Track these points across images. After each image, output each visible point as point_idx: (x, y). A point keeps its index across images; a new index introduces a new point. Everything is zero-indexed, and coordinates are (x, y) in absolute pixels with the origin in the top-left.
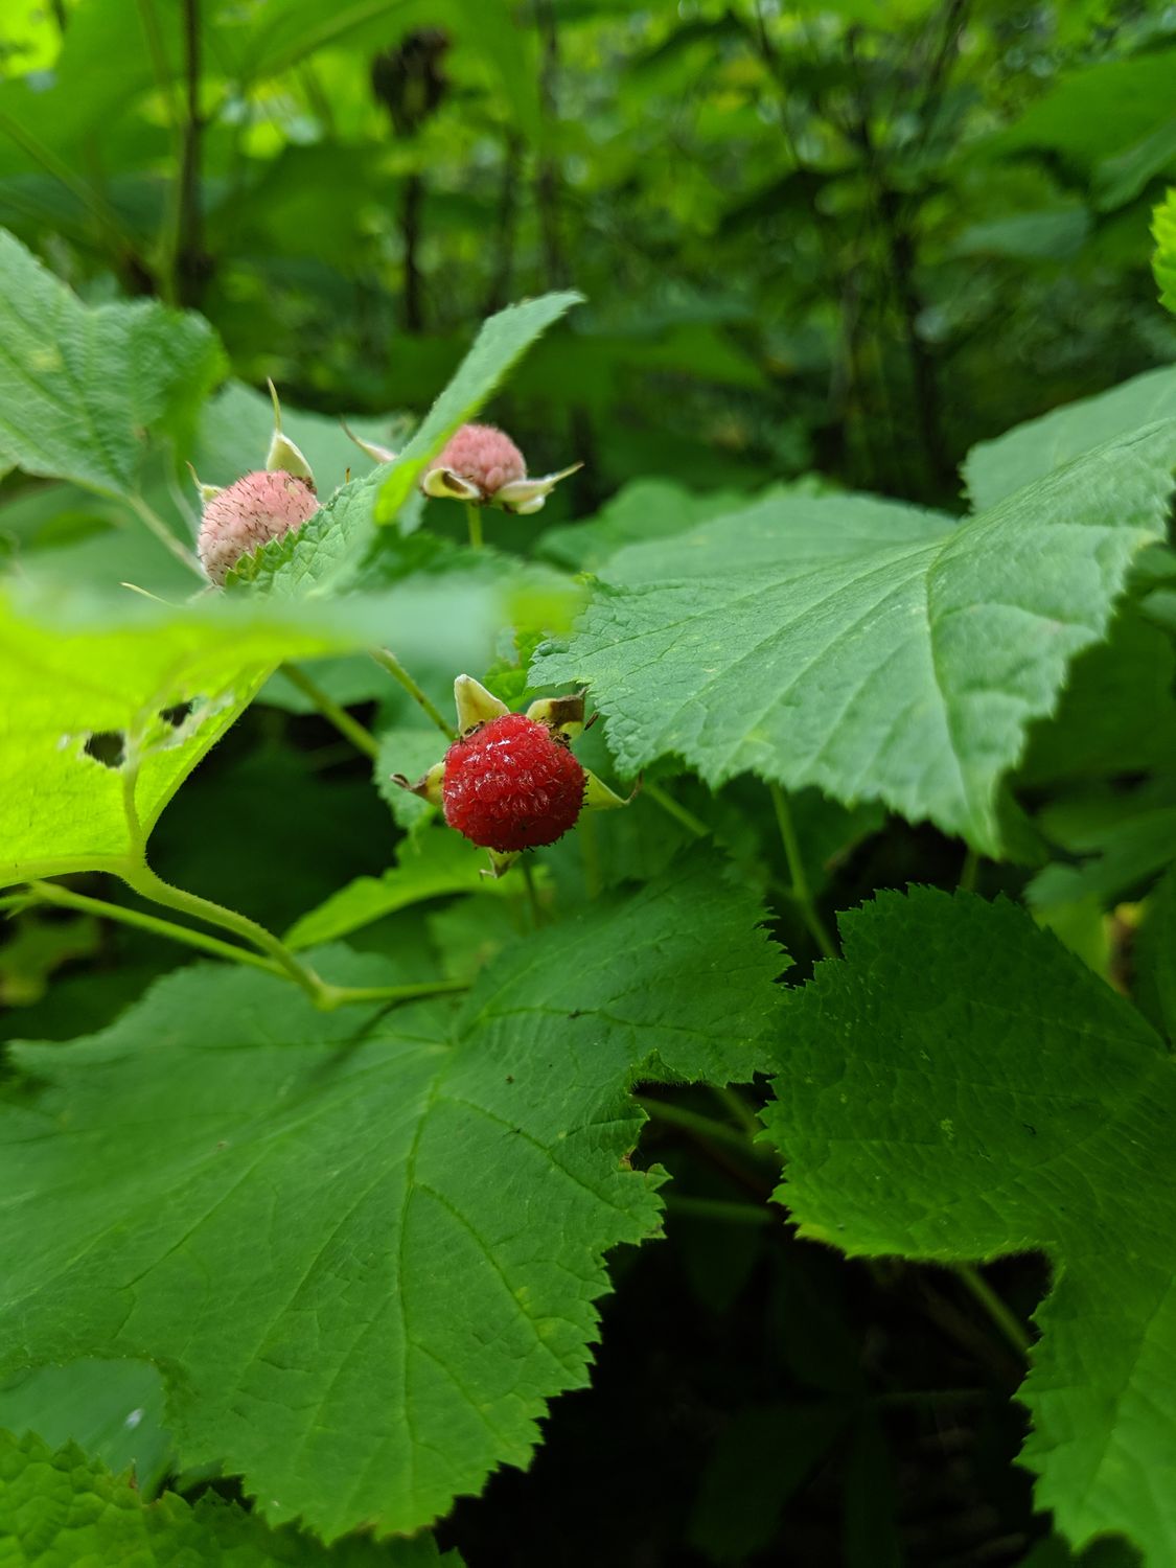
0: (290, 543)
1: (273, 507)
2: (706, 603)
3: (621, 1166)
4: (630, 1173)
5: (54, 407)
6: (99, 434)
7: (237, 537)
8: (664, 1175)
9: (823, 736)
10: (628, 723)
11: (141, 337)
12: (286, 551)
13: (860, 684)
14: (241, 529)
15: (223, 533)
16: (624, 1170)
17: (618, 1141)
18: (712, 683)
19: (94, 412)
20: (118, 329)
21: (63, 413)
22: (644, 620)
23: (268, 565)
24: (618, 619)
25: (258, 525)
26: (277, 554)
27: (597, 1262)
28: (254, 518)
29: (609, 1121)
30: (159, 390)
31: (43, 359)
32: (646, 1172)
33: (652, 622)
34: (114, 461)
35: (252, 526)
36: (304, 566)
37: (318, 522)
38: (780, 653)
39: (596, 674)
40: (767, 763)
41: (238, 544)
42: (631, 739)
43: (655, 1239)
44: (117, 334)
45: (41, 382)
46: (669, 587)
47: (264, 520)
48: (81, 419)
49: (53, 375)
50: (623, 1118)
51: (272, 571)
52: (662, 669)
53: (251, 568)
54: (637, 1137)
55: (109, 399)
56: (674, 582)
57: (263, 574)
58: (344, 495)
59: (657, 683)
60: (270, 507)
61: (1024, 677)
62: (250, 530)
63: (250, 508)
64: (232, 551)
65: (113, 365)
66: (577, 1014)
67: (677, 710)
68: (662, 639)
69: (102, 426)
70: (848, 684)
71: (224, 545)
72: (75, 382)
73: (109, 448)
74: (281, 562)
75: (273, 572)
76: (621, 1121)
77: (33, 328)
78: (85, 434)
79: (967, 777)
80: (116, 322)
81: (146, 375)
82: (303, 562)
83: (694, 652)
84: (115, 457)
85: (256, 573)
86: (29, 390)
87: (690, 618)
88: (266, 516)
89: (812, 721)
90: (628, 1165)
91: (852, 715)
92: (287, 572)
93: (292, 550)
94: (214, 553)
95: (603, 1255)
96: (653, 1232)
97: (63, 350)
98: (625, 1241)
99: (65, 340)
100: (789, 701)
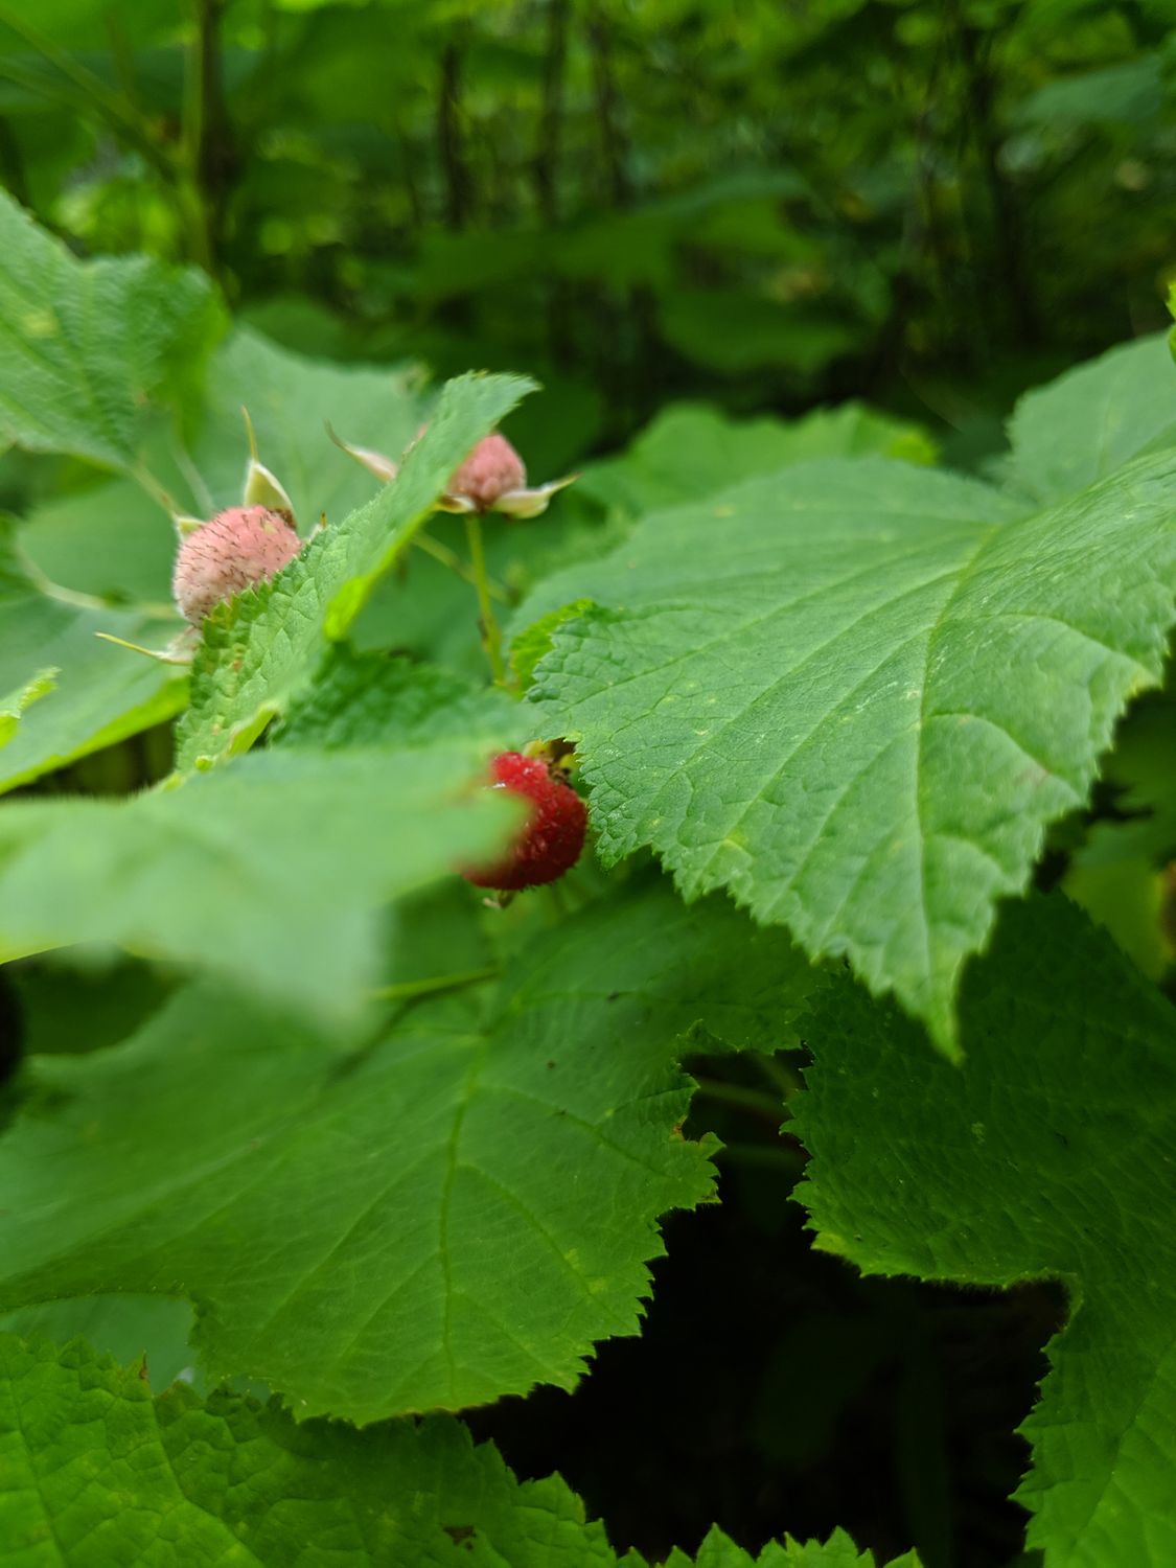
0: (264, 594)
1: (248, 551)
2: (708, 633)
3: (673, 1137)
4: (681, 1144)
5: (51, 376)
6: (100, 402)
7: (213, 582)
8: (717, 1143)
9: (800, 854)
10: (613, 795)
11: (139, 297)
12: (261, 602)
13: (844, 789)
14: (216, 575)
15: (198, 578)
16: (677, 1141)
17: (668, 1113)
18: (701, 751)
19: (94, 379)
20: (114, 287)
21: (61, 382)
22: (641, 656)
23: (245, 616)
24: (614, 657)
25: (233, 569)
26: (253, 604)
27: (650, 1227)
28: (230, 562)
29: (657, 1093)
30: (159, 353)
31: (38, 323)
32: (698, 1141)
33: (650, 660)
34: (116, 431)
35: (227, 570)
36: (279, 622)
37: (291, 572)
38: (771, 723)
39: (584, 729)
40: (741, 882)
41: (214, 590)
42: (614, 815)
43: (710, 1204)
44: (114, 292)
45: (37, 349)
46: (673, 608)
47: (239, 564)
48: (80, 388)
49: (47, 342)
50: (673, 1089)
51: (248, 621)
52: (653, 725)
53: (228, 617)
54: (688, 1106)
55: (107, 364)
56: (679, 602)
57: (240, 624)
58: (318, 545)
59: (646, 745)
60: (244, 551)
61: (1001, 832)
62: (226, 575)
63: (224, 552)
64: (208, 597)
65: (111, 327)
66: (614, 997)
67: (663, 782)
68: (658, 682)
69: (102, 393)
70: (830, 787)
71: (200, 591)
72: (73, 348)
73: (113, 416)
74: (257, 612)
75: (250, 623)
76: (671, 1093)
77: (27, 292)
78: (85, 402)
79: (934, 951)
80: (112, 280)
81: (144, 337)
82: (278, 617)
83: (688, 705)
84: (117, 426)
85: (233, 623)
86: (25, 359)
87: (690, 652)
88: (241, 560)
89: (792, 831)
90: (679, 1136)
91: (830, 832)
92: (263, 625)
93: (266, 602)
94: (190, 599)
95: (657, 1220)
96: (707, 1198)
97: (58, 313)
98: (679, 1207)
99: (60, 303)
100: (774, 797)
